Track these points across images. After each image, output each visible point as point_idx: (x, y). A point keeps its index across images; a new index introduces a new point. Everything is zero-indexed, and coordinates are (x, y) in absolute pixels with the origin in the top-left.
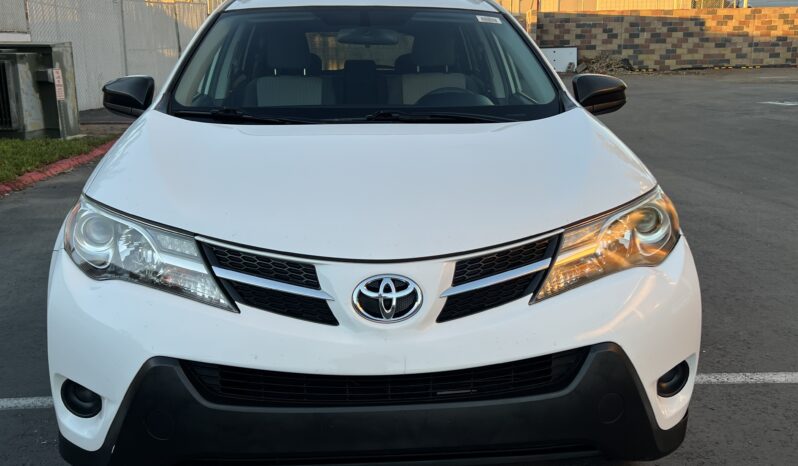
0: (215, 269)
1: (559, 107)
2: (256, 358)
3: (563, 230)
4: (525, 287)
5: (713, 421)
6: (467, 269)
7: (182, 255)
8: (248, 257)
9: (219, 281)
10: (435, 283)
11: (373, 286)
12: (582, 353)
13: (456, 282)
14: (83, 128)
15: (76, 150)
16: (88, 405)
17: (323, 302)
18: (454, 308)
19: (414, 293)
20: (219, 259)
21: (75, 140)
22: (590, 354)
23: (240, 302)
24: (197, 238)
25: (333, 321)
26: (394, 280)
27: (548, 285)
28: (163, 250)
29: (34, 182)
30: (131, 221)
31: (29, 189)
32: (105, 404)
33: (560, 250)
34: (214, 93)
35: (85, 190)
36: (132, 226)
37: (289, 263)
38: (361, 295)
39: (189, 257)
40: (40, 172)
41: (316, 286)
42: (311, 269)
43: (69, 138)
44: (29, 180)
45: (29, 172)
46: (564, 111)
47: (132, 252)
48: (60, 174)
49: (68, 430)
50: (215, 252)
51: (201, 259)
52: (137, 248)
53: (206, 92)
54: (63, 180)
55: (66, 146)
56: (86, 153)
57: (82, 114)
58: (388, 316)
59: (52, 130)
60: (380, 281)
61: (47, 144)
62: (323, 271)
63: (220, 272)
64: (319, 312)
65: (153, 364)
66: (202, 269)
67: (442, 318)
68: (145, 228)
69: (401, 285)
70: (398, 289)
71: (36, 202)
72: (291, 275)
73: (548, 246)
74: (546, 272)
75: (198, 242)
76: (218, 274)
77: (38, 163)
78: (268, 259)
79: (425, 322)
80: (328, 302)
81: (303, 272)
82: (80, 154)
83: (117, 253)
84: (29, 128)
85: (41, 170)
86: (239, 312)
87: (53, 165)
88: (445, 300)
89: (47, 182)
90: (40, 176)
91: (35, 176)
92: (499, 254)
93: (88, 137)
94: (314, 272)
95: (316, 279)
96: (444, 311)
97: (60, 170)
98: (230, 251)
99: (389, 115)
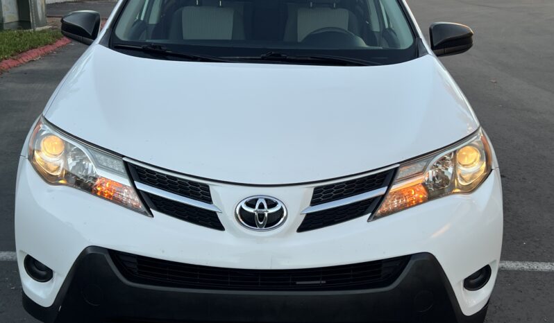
0: (136, 183)
1: (414, 52)
2: (163, 252)
3: (398, 165)
4: (367, 208)
5: (519, 301)
6: (323, 193)
7: (113, 171)
8: (160, 175)
9: (138, 192)
10: (297, 204)
11: (251, 204)
12: (405, 260)
13: (313, 203)
14: (49, 20)
15: (43, 42)
16: (43, 273)
17: (215, 213)
18: (311, 222)
19: (281, 210)
20: (140, 176)
21: (43, 31)
22: (410, 261)
23: (154, 209)
24: (124, 159)
25: (221, 228)
26: (266, 200)
27: (384, 207)
28: (99, 165)
29: (10, 67)
30: (76, 142)
31: (6, 74)
32: (55, 275)
33: (395, 181)
34: (148, 20)
35: (44, 113)
36: (77, 145)
37: (191, 182)
38: (241, 209)
39: (118, 173)
40: (14, 59)
41: (209, 201)
42: (206, 188)
43: (38, 29)
44: (6, 66)
45: (6, 59)
46: (418, 57)
47: (77, 163)
48: (29, 61)
49: (28, 290)
50: (137, 170)
51: (126, 175)
52: (81, 161)
53: (142, 19)
54: (31, 67)
55: (35, 37)
56: (51, 44)
57: (49, 6)
58: (261, 226)
59: (24, 21)
60: (256, 200)
61: (21, 35)
62: (215, 190)
63: (140, 186)
64: (211, 220)
65: (89, 252)
66: (127, 182)
67: (301, 229)
68: (87, 148)
69: (272, 204)
70: (269, 207)
71: (11, 85)
72: (191, 192)
73: (385, 178)
74: (383, 197)
75: (125, 163)
76: (138, 187)
77: (12, 52)
78: (175, 179)
79: (288, 232)
80: (218, 214)
81: (200, 190)
82: (46, 44)
83: (66, 164)
84: (7, 20)
85: (15, 57)
86: (153, 216)
87: (25, 54)
88: (304, 216)
89: (20, 69)
90: (15, 63)
91: (10, 63)
92: (347, 183)
93: (53, 29)
94: (209, 190)
95: (210, 196)
96: (303, 224)
97: (30, 58)
98: (148, 170)
99: (279, 55)
